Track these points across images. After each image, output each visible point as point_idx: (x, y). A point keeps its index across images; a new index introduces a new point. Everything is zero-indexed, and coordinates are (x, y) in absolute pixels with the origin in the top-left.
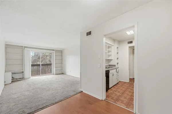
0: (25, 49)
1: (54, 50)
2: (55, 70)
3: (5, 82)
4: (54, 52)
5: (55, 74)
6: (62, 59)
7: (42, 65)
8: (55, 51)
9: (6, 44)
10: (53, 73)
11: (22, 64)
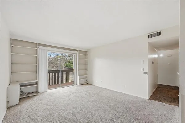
0: (40, 47)
1: (77, 50)
2: (79, 79)
3: (8, 102)
4: (76, 54)
5: (78, 84)
6: (86, 64)
7: (62, 71)
8: (78, 52)
9: (12, 39)
10: (75, 83)
11: (36, 71)
